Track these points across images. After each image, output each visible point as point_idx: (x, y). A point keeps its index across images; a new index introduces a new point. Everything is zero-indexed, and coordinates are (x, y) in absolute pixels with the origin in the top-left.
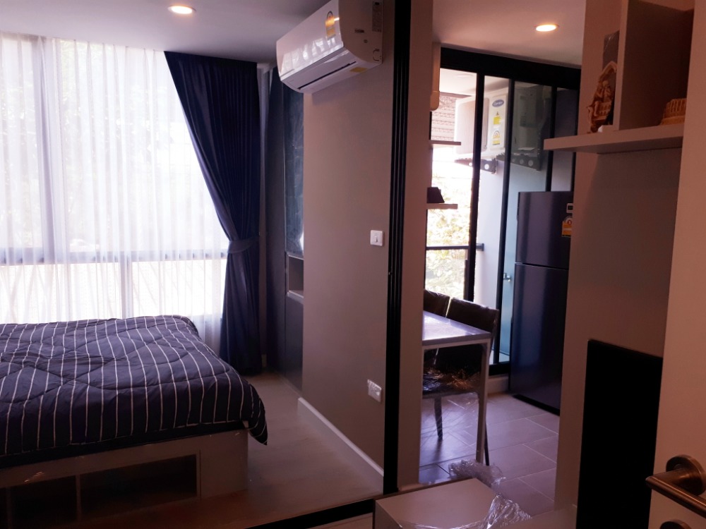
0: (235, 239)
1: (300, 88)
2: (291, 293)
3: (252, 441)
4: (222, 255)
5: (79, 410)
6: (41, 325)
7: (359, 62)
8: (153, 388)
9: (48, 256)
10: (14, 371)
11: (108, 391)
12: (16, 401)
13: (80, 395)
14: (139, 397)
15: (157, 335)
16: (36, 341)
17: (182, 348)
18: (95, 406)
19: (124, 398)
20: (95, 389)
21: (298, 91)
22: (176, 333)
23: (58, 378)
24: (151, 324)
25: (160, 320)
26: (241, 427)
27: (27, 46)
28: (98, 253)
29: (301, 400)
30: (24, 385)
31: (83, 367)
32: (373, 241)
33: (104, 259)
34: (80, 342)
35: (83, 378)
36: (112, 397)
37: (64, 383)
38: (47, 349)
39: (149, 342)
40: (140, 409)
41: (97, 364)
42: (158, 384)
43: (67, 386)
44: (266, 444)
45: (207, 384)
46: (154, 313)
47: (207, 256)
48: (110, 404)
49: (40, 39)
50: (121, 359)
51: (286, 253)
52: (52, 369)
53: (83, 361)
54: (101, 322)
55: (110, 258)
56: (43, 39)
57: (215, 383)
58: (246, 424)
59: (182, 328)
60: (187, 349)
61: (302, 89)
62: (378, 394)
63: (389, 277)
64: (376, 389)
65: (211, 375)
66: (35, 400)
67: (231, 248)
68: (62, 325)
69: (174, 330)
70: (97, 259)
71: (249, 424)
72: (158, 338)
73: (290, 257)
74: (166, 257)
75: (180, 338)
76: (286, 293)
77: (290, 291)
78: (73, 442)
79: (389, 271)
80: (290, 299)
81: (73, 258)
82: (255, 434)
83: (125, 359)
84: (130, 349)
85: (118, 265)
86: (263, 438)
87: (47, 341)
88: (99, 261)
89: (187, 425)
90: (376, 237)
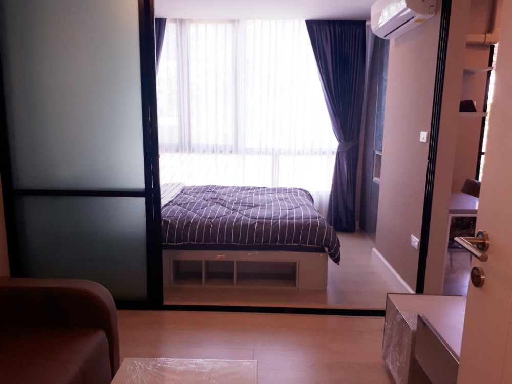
0: (342, 142)
1: (385, 36)
2: (375, 179)
3: (330, 261)
4: (333, 152)
5: (237, 226)
6: (228, 187)
7: (418, 16)
8: (275, 221)
9: (234, 150)
10: (211, 206)
11: (252, 219)
12: (210, 218)
13: (238, 220)
14: (267, 224)
15: (286, 197)
16: (224, 194)
17: (297, 204)
18: (245, 226)
19: (260, 224)
20: (246, 218)
21: (384, 38)
22: (297, 197)
23: (230, 211)
24: (285, 191)
25: (290, 190)
26: (324, 251)
27: (230, 26)
28: (260, 149)
29: (374, 250)
30: (214, 212)
31: (243, 208)
32: (421, 140)
33: (263, 152)
34: (245, 196)
35: (242, 212)
36: (254, 222)
37: (233, 213)
38: (228, 198)
39: (281, 199)
40: (267, 231)
41: (250, 206)
42: (278, 219)
43: (234, 214)
44: (339, 264)
45: (305, 223)
46: (288, 186)
47: (323, 153)
48: (253, 226)
49: (236, 22)
50: (263, 206)
51: (374, 151)
52: (228, 206)
53: (244, 205)
54: (258, 188)
55: (266, 152)
56: (238, 21)
57: (309, 223)
58: (326, 249)
59: (302, 195)
60: (300, 205)
61: (387, 37)
62: (416, 244)
63: (428, 163)
64: (415, 240)
65: (308, 218)
66: (218, 219)
67: (339, 148)
68: (238, 188)
69: (297, 195)
70: (259, 152)
71: (328, 249)
72: (286, 198)
73: (377, 154)
74: (299, 153)
75: (299, 200)
76: (372, 179)
77: (375, 178)
78: (233, 242)
79: (429, 159)
80: (374, 183)
81: (247, 152)
82: (332, 256)
83: (265, 206)
84: (269, 202)
85: (271, 156)
86: (337, 261)
87: (229, 194)
88: (260, 154)
89: (292, 244)
90: (424, 136)
